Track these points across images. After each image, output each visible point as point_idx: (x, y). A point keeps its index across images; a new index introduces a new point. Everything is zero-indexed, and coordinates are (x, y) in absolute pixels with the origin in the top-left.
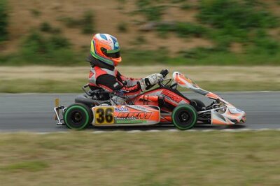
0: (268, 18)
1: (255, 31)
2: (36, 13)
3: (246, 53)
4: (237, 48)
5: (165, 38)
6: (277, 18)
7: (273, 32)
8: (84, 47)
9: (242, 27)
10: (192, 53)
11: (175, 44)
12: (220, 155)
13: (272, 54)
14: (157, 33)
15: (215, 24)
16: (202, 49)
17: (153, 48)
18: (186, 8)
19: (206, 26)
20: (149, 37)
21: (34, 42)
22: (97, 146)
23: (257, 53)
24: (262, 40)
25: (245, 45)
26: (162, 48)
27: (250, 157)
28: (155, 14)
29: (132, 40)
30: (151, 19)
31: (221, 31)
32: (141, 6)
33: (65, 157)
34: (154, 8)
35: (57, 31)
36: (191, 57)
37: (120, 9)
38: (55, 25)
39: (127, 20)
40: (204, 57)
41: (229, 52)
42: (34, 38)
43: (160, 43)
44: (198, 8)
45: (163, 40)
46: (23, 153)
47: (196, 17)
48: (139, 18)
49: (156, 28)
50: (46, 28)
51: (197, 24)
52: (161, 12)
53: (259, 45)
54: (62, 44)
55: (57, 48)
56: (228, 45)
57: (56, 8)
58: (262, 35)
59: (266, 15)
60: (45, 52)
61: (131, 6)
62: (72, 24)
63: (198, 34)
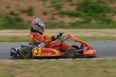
0: (106, 8)
1: (101, 14)
2: (8, 7)
3: (97, 24)
4: (93, 22)
5: (63, 17)
6: (110, 8)
7: (109, 15)
8: (29, 21)
9: (96, 12)
10: (74, 24)
11: (67, 20)
12: (91, 70)
13: (109, 24)
14: (60, 15)
15: (85, 11)
16: (79, 22)
17: (58, 21)
18: (72, 5)
19: (81, 12)
20: (56, 17)
21: (7, 20)
22: (36, 67)
23: (102, 23)
24: (104, 18)
25: (97, 20)
26: (62, 21)
27: (105, 71)
28: (58, 7)
29: (49, 18)
30: (57, 9)
31: (87, 14)
32: (53, 3)
33: (22, 72)
34: (58, 5)
35: (17, 15)
36: (74, 26)
37: (44, 5)
38: (16, 12)
39: (47, 10)
40: (80, 25)
41: (90, 23)
42: (7, 18)
43: (61, 19)
44: (77, 5)
45: (62, 18)
46: (3, 70)
47: (76, 8)
48: (52, 9)
49: (59, 13)
50: (12, 13)
51: (77, 12)
52: (61, 6)
53: (103, 20)
54: (19, 20)
55: (17, 22)
56: (90, 20)
57: (17, 5)
58: (104, 16)
59: (106, 7)
60: (12, 24)
61: (48, 4)
62: (24, 12)
63: (77, 15)
